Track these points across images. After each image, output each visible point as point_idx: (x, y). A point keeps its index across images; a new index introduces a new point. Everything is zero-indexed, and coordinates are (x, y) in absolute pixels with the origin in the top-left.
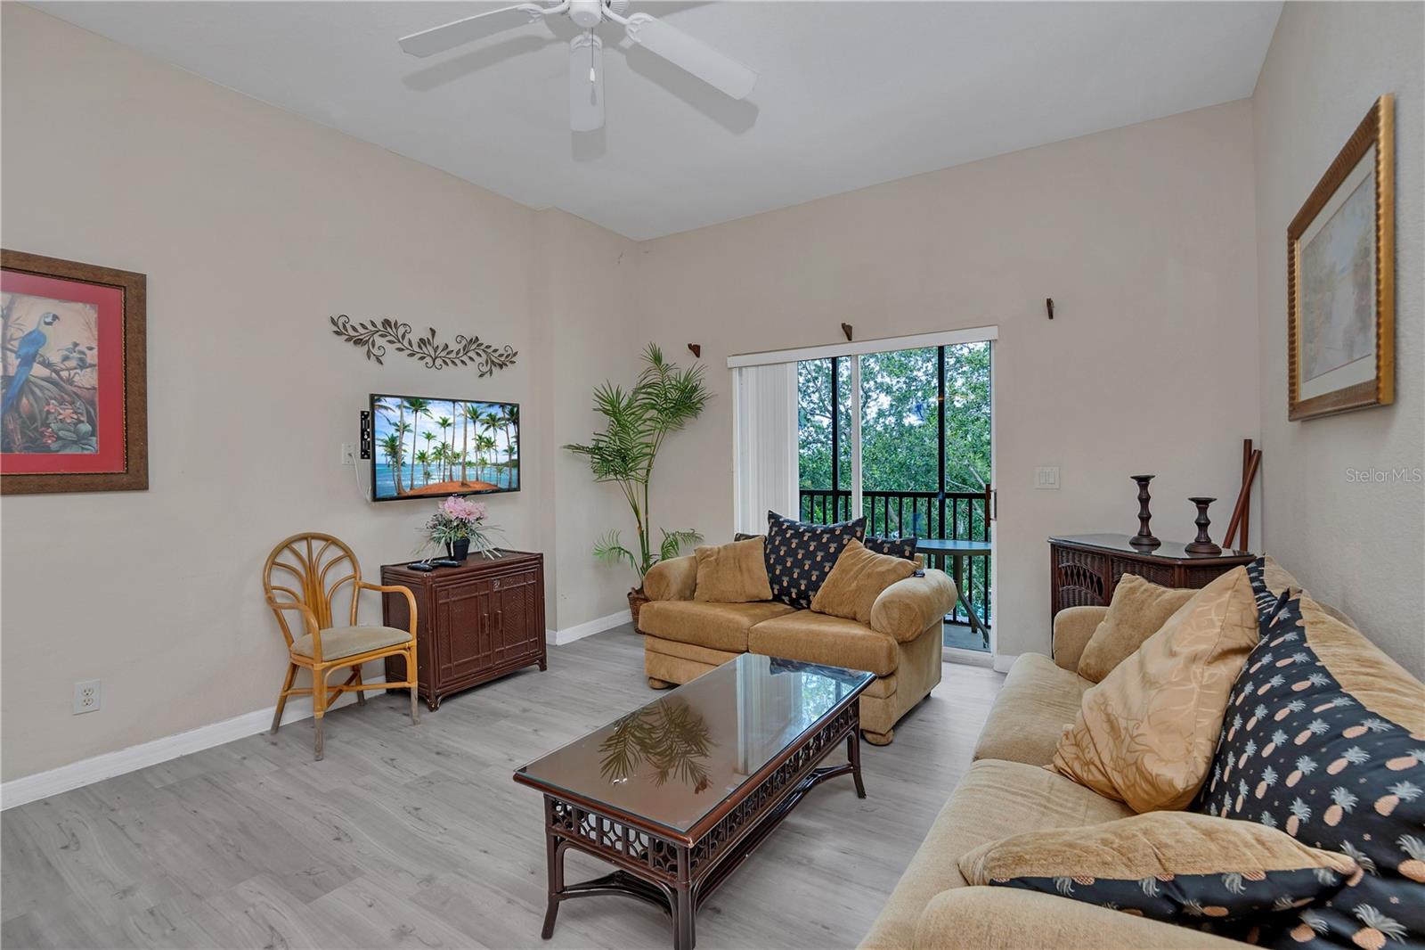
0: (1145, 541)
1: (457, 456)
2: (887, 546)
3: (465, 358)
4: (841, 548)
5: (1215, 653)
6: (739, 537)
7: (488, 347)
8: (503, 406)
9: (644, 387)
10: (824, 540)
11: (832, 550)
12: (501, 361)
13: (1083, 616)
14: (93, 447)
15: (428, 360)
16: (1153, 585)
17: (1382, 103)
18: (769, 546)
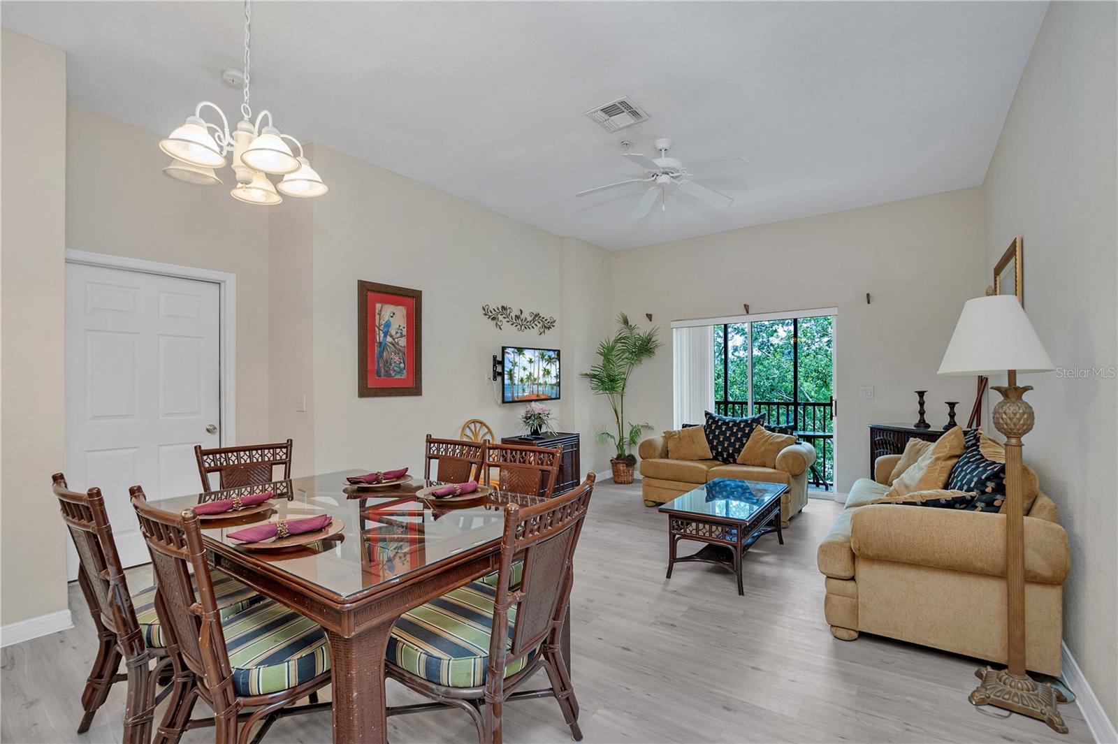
0: (922, 425)
1: (535, 380)
2: (777, 429)
3: (533, 325)
4: (752, 430)
5: (947, 456)
6: (684, 426)
7: (543, 318)
8: (554, 351)
9: (619, 339)
10: (742, 426)
11: (747, 431)
12: (548, 325)
13: (890, 460)
14: (404, 376)
15: (519, 326)
16: (925, 442)
17: (1017, 240)
18: (708, 430)
